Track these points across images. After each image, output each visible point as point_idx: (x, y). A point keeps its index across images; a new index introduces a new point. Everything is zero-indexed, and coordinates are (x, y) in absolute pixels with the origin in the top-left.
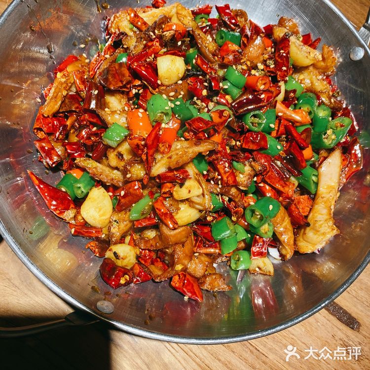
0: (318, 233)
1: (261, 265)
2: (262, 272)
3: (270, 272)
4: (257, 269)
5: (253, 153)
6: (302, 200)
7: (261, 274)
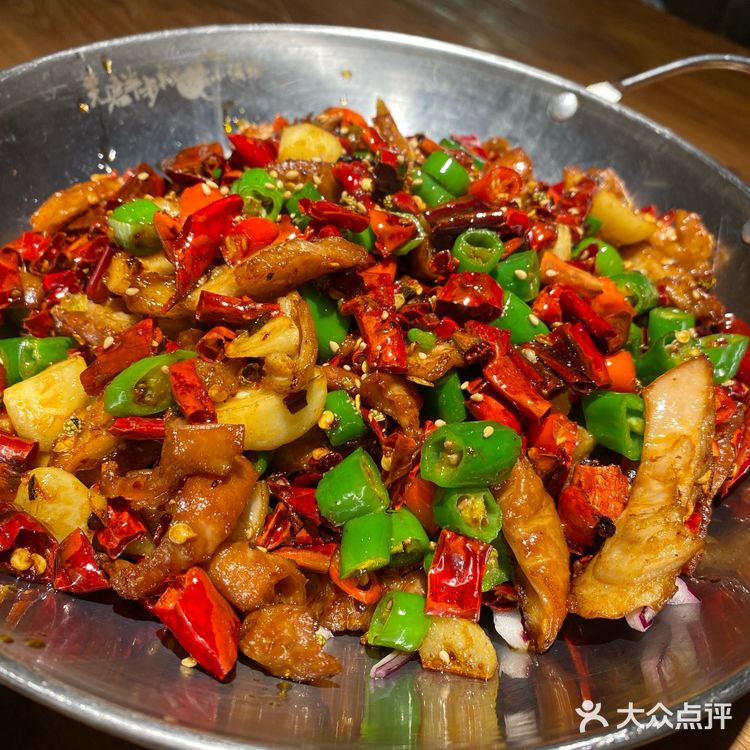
0: (637, 548)
1: (459, 643)
2: (458, 668)
3: (481, 667)
4: (445, 656)
5: (465, 325)
6: (600, 480)
7: (453, 673)
